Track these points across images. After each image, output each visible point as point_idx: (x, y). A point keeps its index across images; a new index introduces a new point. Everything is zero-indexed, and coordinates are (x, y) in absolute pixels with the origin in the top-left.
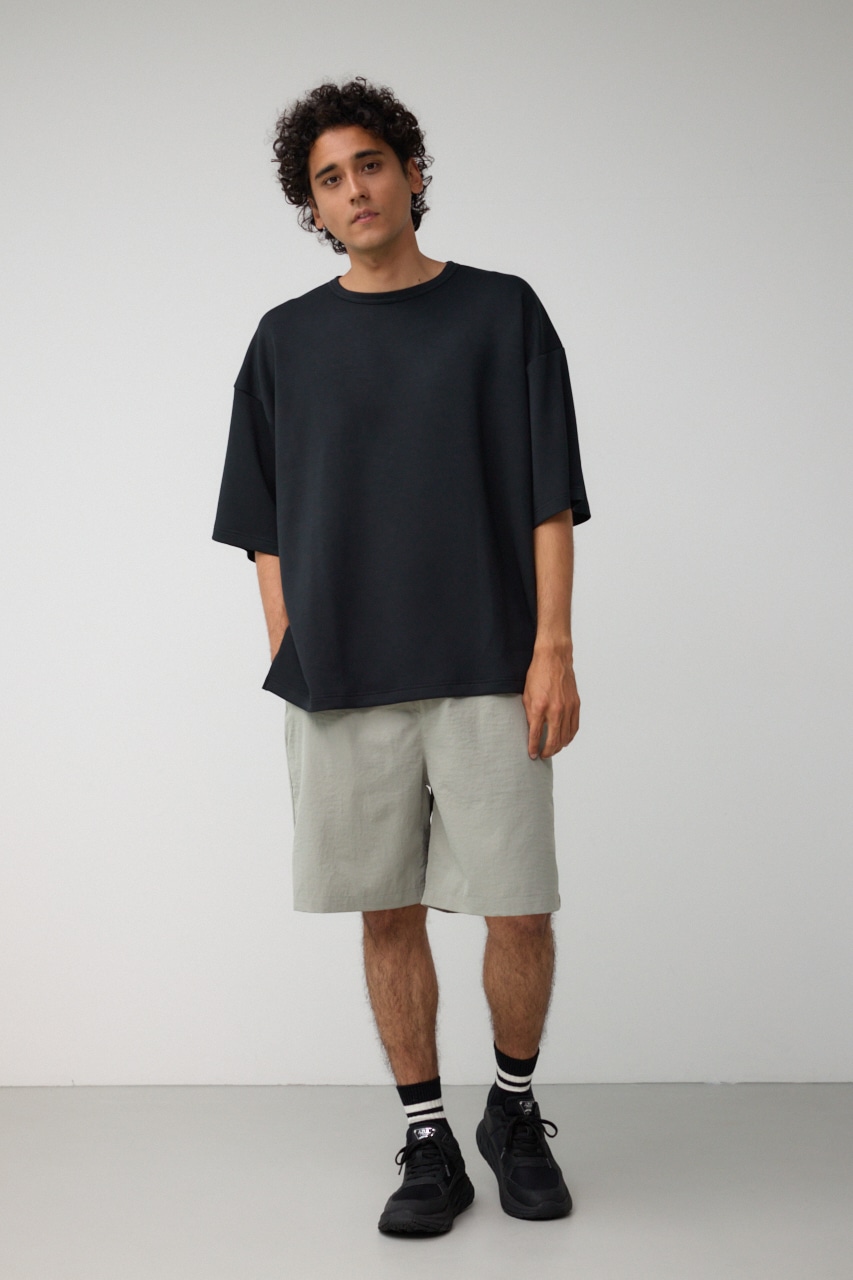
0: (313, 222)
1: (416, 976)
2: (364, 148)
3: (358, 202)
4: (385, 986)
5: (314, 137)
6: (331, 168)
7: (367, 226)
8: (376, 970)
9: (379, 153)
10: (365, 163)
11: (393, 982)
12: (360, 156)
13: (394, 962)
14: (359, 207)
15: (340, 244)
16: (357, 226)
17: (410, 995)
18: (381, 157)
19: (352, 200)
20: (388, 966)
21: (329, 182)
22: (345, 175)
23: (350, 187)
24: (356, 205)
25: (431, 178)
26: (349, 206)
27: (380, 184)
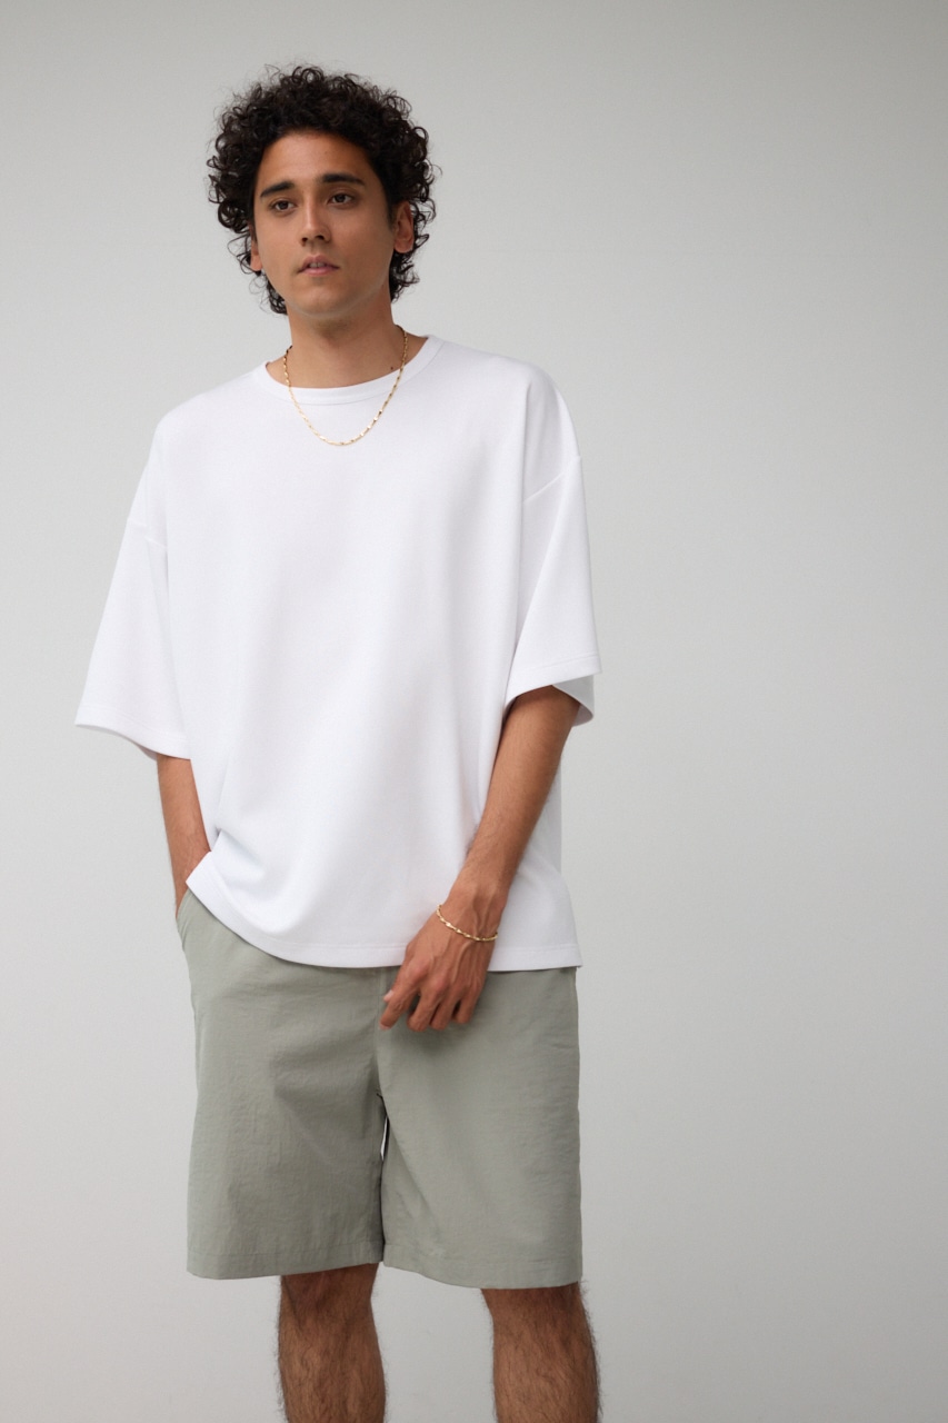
0: (248, 258)
1: (355, 1375)
2: (338, 170)
3: (312, 243)
4: (308, 1388)
5: (272, 138)
6: (285, 186)
7: (318, 281)
8: (298, 1364)
9: (359, 181)
10: (334, 190)
11: (321, 1383)
12: (330, 179)
13: (325, 1353)
14: (312, 251)
15: (280, 299)
16: (304, 278)
17: (345, 1402)
18: (359, 189)
19: (305, 240)
20: (315, 1360)
21: (277, 207)
22: (303, 201)
23: (305, 220)
24: (308, 247)
25: (427, 237)
26: (299, 245)
27: (348, 225)
